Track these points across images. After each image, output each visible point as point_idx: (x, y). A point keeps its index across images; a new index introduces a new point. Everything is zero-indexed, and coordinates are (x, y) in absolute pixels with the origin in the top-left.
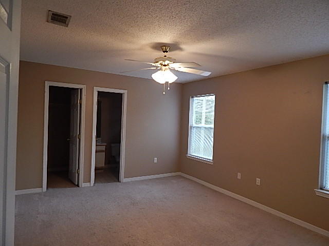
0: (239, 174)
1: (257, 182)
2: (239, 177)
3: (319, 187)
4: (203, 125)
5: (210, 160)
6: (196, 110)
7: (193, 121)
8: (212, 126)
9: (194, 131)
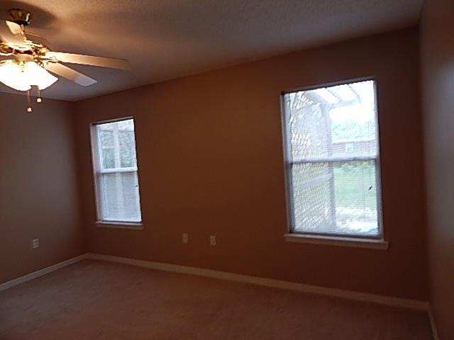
0: (185, 236)
1: (211, 241)
2: (186, 241)
3: (289, 230)
4: (118, 169)
5: (138, 222)
6: (104, 147)
7: (100, 164)
8: (135, 168)
9: (104, 180)
